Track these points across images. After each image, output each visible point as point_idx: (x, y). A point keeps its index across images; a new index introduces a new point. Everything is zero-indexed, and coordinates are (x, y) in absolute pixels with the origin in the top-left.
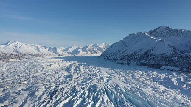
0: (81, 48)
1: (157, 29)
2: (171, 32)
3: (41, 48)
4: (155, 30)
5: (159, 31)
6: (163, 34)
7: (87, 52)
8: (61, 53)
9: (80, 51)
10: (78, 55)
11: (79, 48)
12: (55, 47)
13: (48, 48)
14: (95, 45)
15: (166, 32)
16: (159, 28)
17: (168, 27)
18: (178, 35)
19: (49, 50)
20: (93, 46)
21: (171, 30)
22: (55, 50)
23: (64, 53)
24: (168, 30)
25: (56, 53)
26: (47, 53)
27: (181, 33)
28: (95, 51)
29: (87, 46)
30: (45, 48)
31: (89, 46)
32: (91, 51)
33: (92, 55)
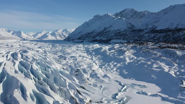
0: (50, 33)
1: (123, 11)
2: (136, 14)
3: (3, 31)
4: (121, 13)
5: (124, 14)
6: (128, 17)
7: (56, 37)
8: (26, 37)
9: (48, 35)
10: (45, 39)
11: (48, 33)
12: (20, 31)
13: (11, 32)
14: (65, 30)
15: (131, 14)
16: (124, 10)
17: (133, 10)
18: (141, 17)
19: (13, 34)
20: (63, 31)
21: (136, 12)
22: (19, 34)
23: (29, 37)
24: (133, 12)
25: (20, 37)
26: (8, 37)
27: (144, 15)
28: (64, 36)
29: (56, 31)
30: (9, 31)
31: (58, 30)
32: (60, 36)
33: (61, 39)
